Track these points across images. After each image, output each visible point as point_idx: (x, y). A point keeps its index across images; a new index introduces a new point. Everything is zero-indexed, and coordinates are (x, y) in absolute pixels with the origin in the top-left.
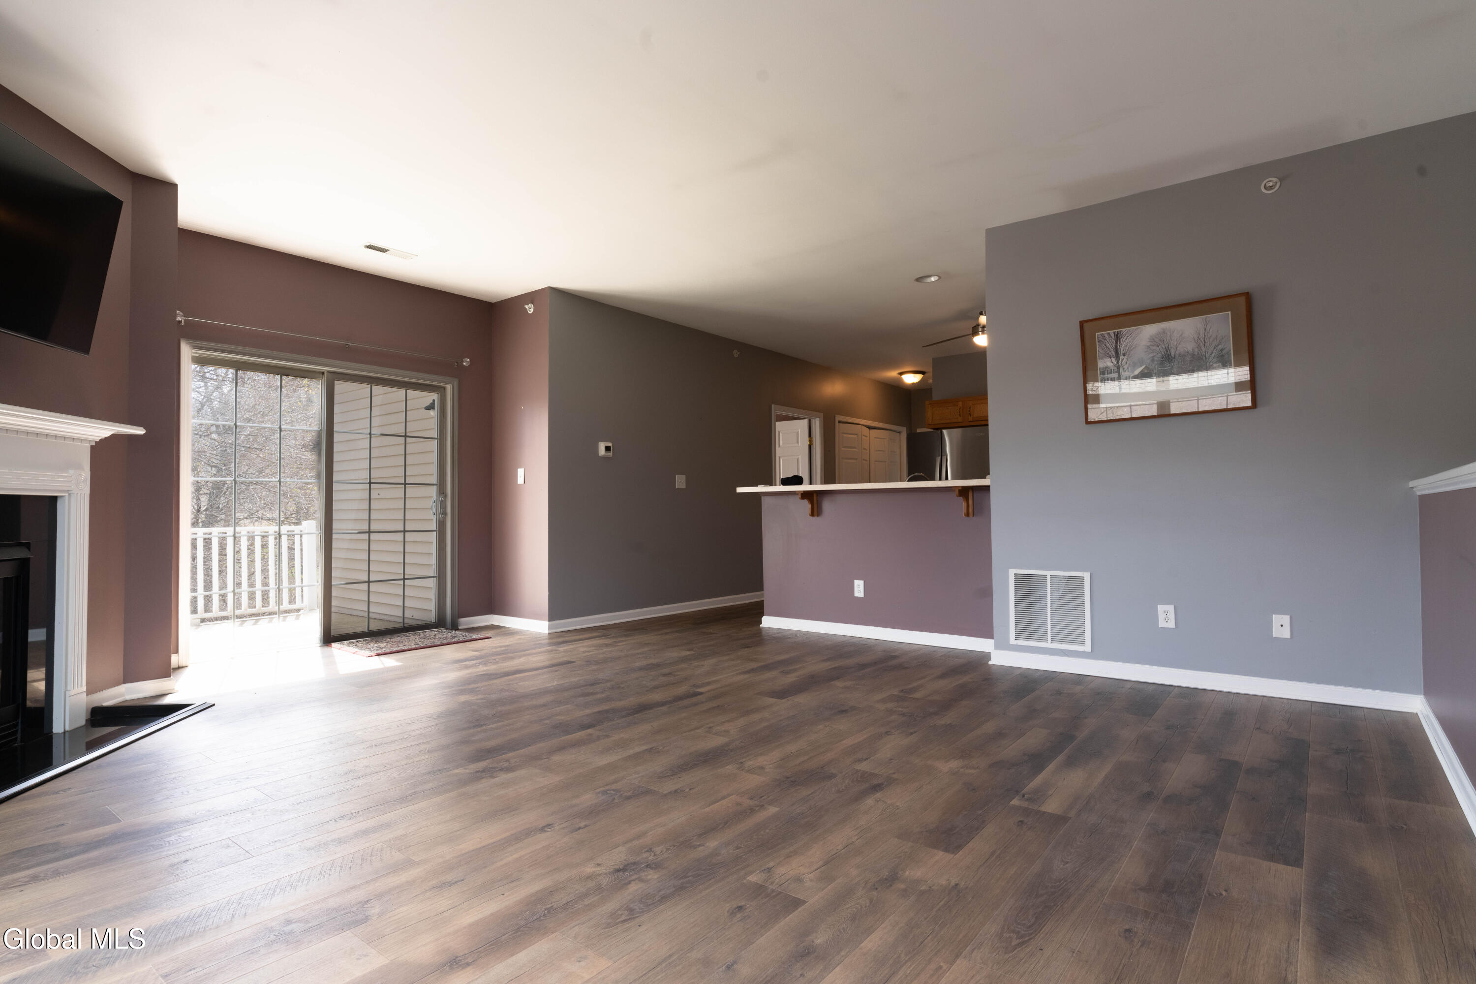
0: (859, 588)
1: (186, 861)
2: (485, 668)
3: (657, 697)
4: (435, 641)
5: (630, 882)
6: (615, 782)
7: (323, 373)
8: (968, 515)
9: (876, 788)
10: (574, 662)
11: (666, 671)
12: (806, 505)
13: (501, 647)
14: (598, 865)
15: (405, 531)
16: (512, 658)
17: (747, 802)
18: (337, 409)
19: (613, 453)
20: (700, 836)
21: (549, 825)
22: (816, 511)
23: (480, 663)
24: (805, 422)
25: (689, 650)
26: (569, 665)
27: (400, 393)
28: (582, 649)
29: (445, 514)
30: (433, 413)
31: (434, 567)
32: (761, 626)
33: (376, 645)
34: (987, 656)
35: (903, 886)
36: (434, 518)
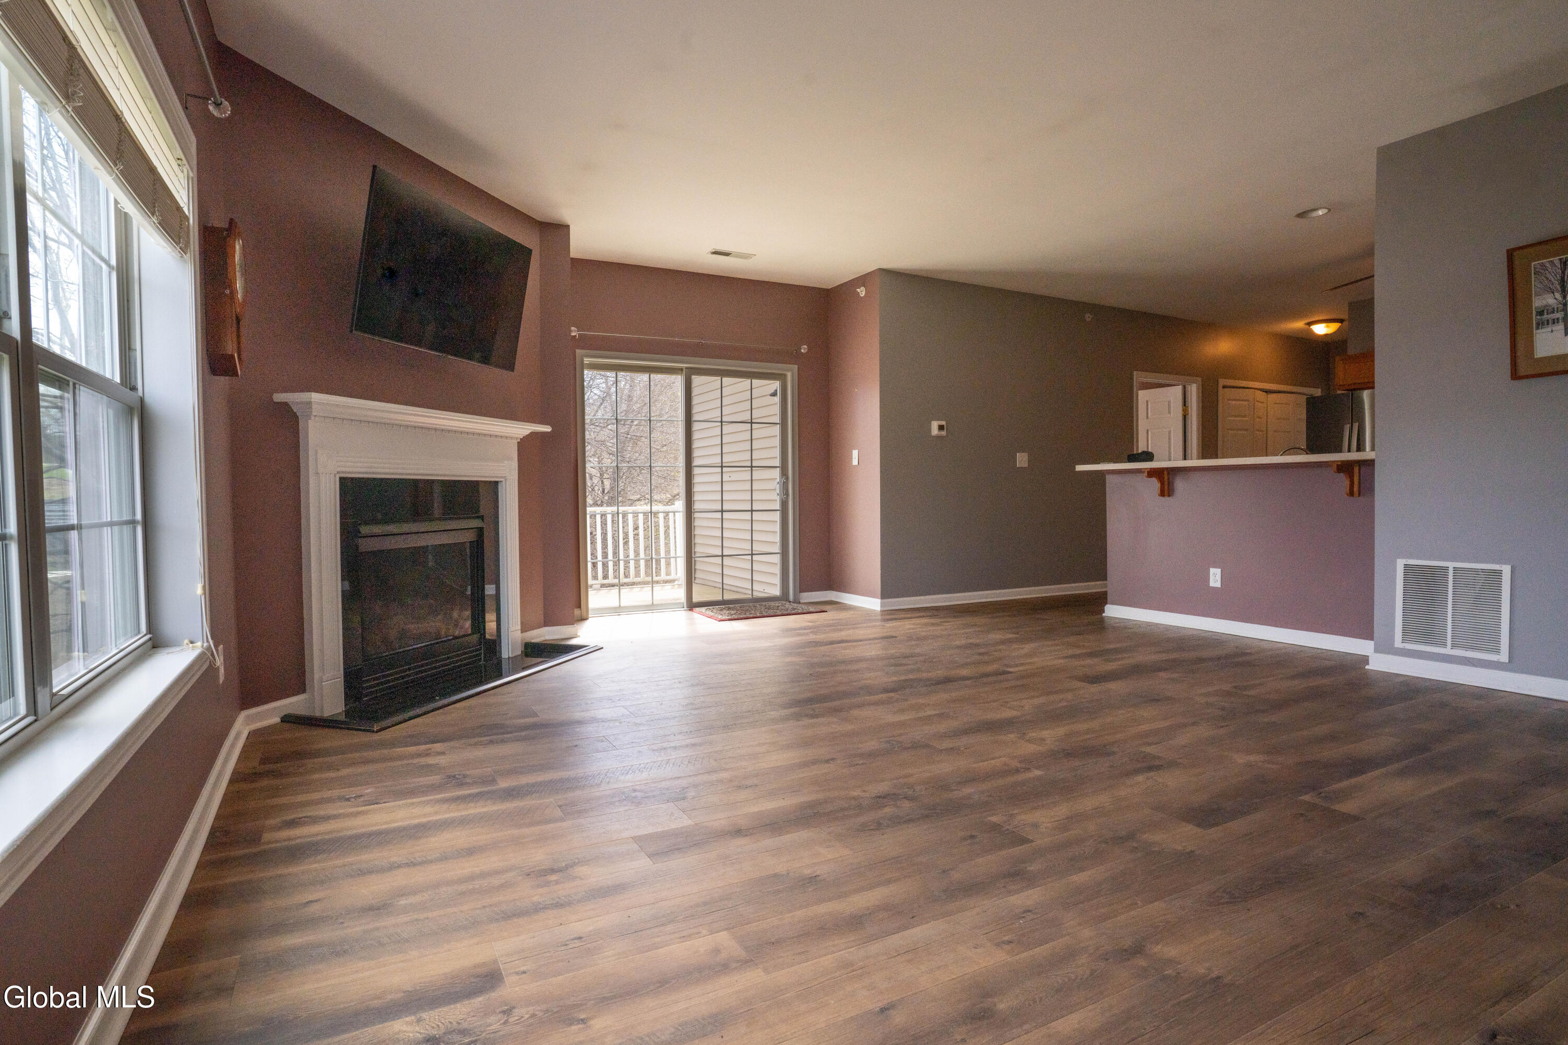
0: (1215, 578)
1: (576, 746)
2: (814, 637)
3: (965, 672)
4: (778, 611)
5: (886, 806)
6: (901, 735)
7: (682, 370)
8: (1351, 493)
9: (1150, 769)
10: (896, 637)
11: (982, 650)
12: (1155, 484)
13: (833, 620)
14: (864, 791)
15: (752, 511)
16: (841, 630)
17: (1015, 764)
18: (695, 401)
19: (947, 430)
20: (959, 783)
21: (833, 759)
22: (1166, 491)
23: (812, 632)
24: (1178, 389)
25: (1014, 634)
26: (890, 640)
27: (746, 383)
28: (908, 627)
29: (787, 494)
30: (777, 399)
31: (779, 544)
32: (1104, 615)
33: (728, 612)
34: (1365, 660)
35: (1135, 845)
36: (778, 498)
